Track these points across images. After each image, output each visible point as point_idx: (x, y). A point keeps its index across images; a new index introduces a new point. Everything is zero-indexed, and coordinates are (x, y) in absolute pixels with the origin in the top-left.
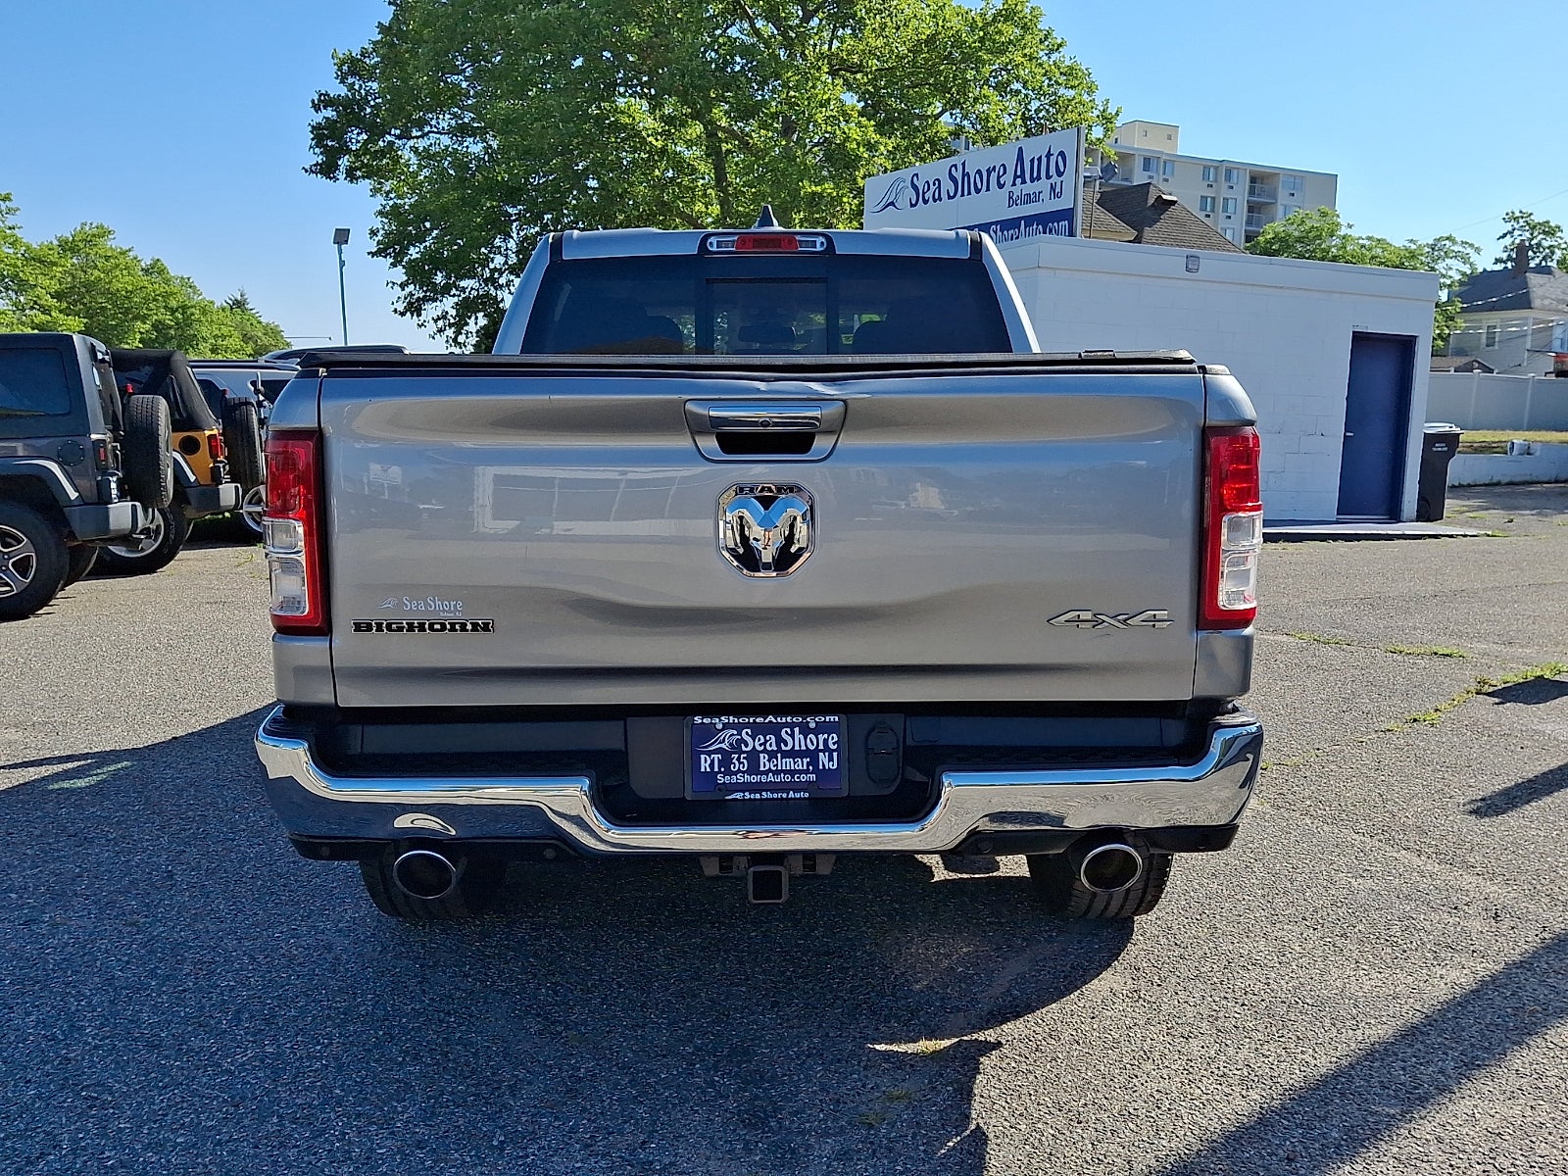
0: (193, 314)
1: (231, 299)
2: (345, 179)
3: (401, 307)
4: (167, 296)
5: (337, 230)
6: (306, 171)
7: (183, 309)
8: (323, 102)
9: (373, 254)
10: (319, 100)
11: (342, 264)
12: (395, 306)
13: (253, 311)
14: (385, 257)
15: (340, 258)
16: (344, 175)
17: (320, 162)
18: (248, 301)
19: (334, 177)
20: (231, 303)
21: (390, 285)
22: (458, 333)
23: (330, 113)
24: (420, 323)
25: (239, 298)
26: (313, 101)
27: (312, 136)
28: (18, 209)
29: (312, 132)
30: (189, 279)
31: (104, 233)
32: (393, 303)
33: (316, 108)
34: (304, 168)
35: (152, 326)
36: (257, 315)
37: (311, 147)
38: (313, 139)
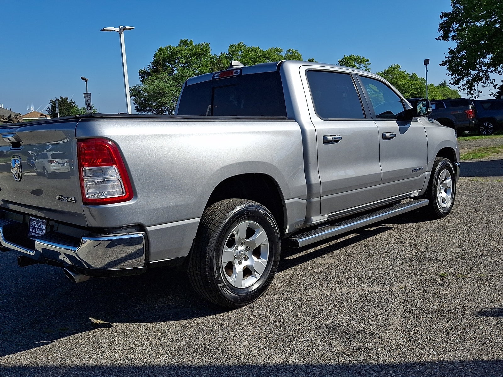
0: (423, 89)
1: (441, 83)
2: (452, 40)
3: (452, 82)
4: (415, 84)
5: (425, 60)
6: (437, 39)
7: (421, 88)
8: (444, 15)
9: (440, 65)
10: (442, 15)
11: (427, 71)
12: (450, 82)
13: (448, 86)
14: (445, 66)
15: (426, 69)
16: (451, 39)
17: (442, 36)
18: (447, 83)
19: (448, 40)
20: (441, 84)
21: (448, 75)
22: (471, 90)
23: (445, 19)
24: (459, 87)
25: (444, 82)
26: (440, 16)
27: (439, 27)
28: (370, 63)
29: (439, 26)
30: (424, 78)
31: (398, 67)
32: (449, 81)
33: (441, 18)
34: (436, 38)
35: (410, 94)
36: (449, 87)
37: (438, 31)
38: (439, 28)
